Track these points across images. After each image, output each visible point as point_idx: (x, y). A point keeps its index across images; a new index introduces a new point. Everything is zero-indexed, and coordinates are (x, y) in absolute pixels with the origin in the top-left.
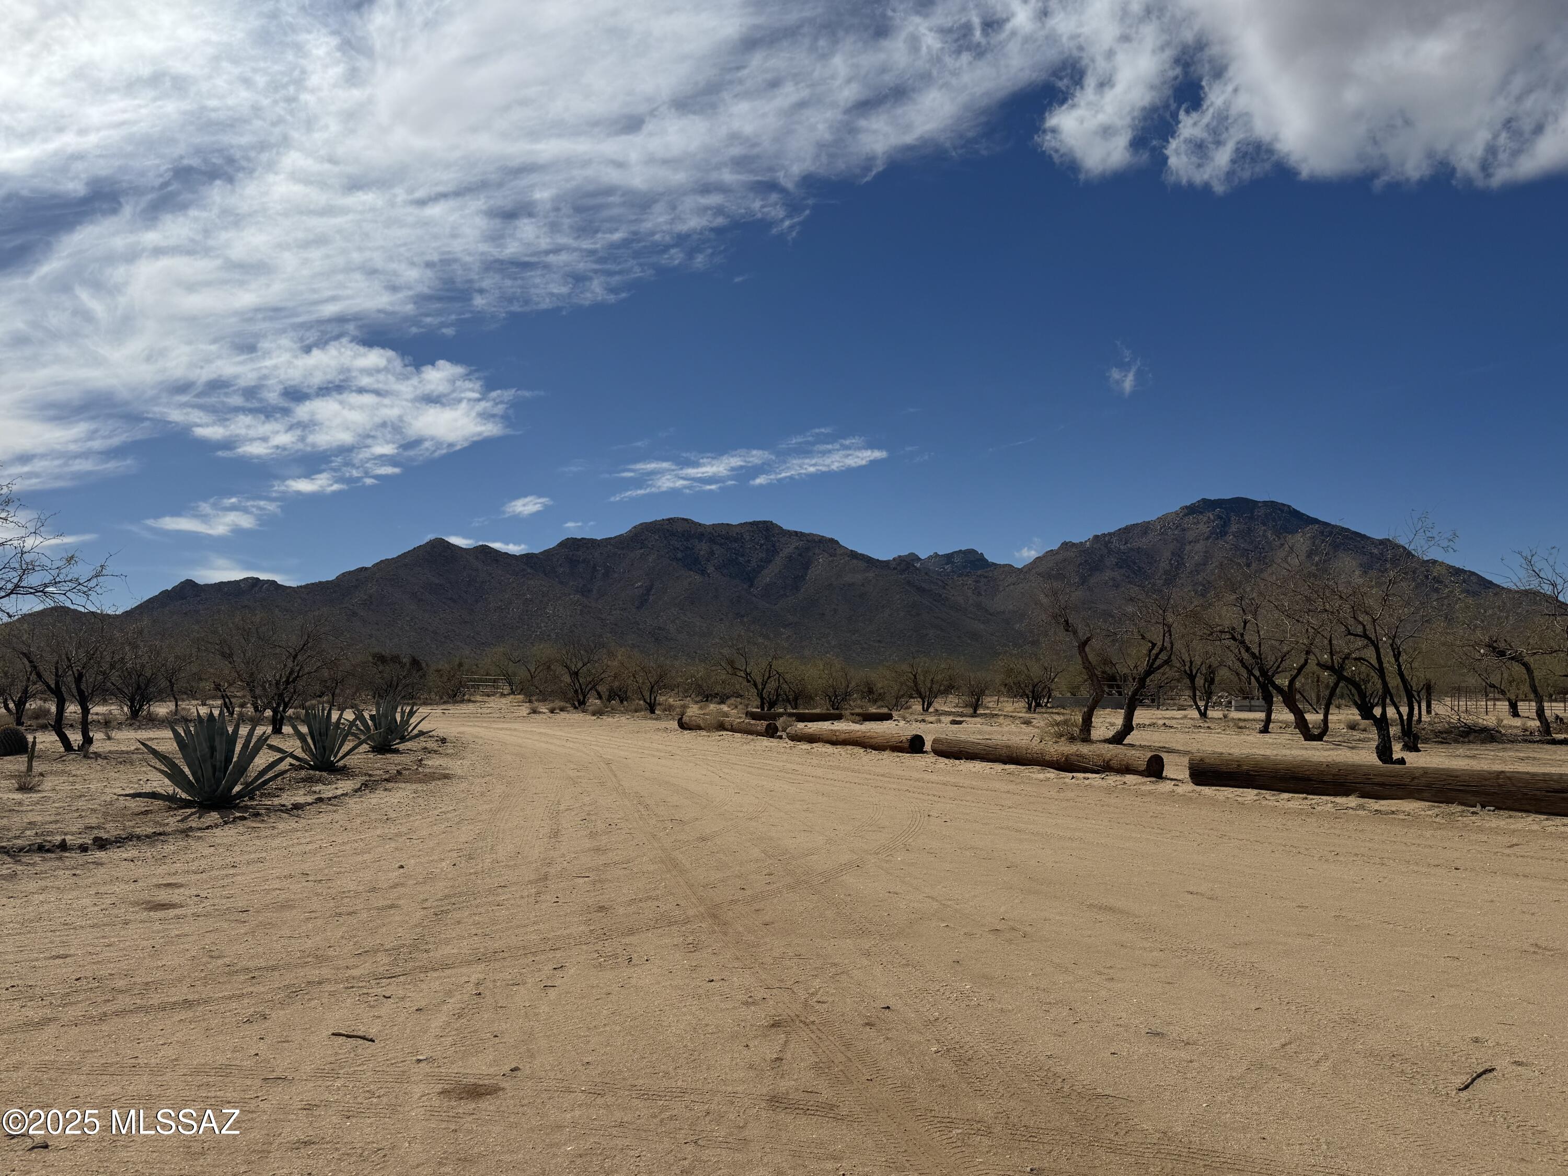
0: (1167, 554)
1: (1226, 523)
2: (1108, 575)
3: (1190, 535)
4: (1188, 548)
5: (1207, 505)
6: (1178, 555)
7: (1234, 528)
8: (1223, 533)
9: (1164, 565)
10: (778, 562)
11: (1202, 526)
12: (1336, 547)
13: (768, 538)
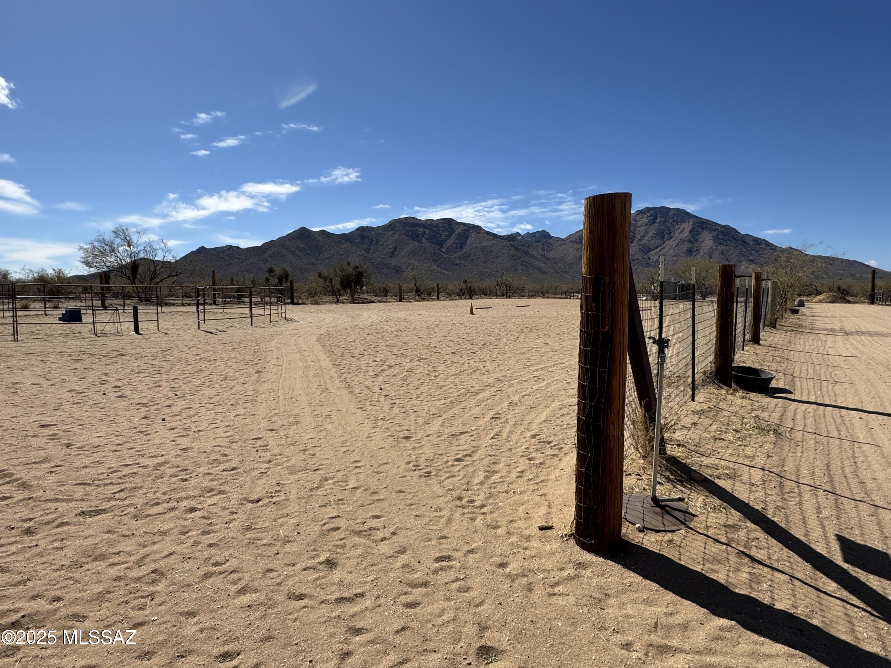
1: (655, 218)
3: (639, 223)
4: (638, 229)
5: (648, 209)
8: (654, 223)
10: (454, 236)
11: (645, 219)
12: (703, 229)
13: (450, 226)
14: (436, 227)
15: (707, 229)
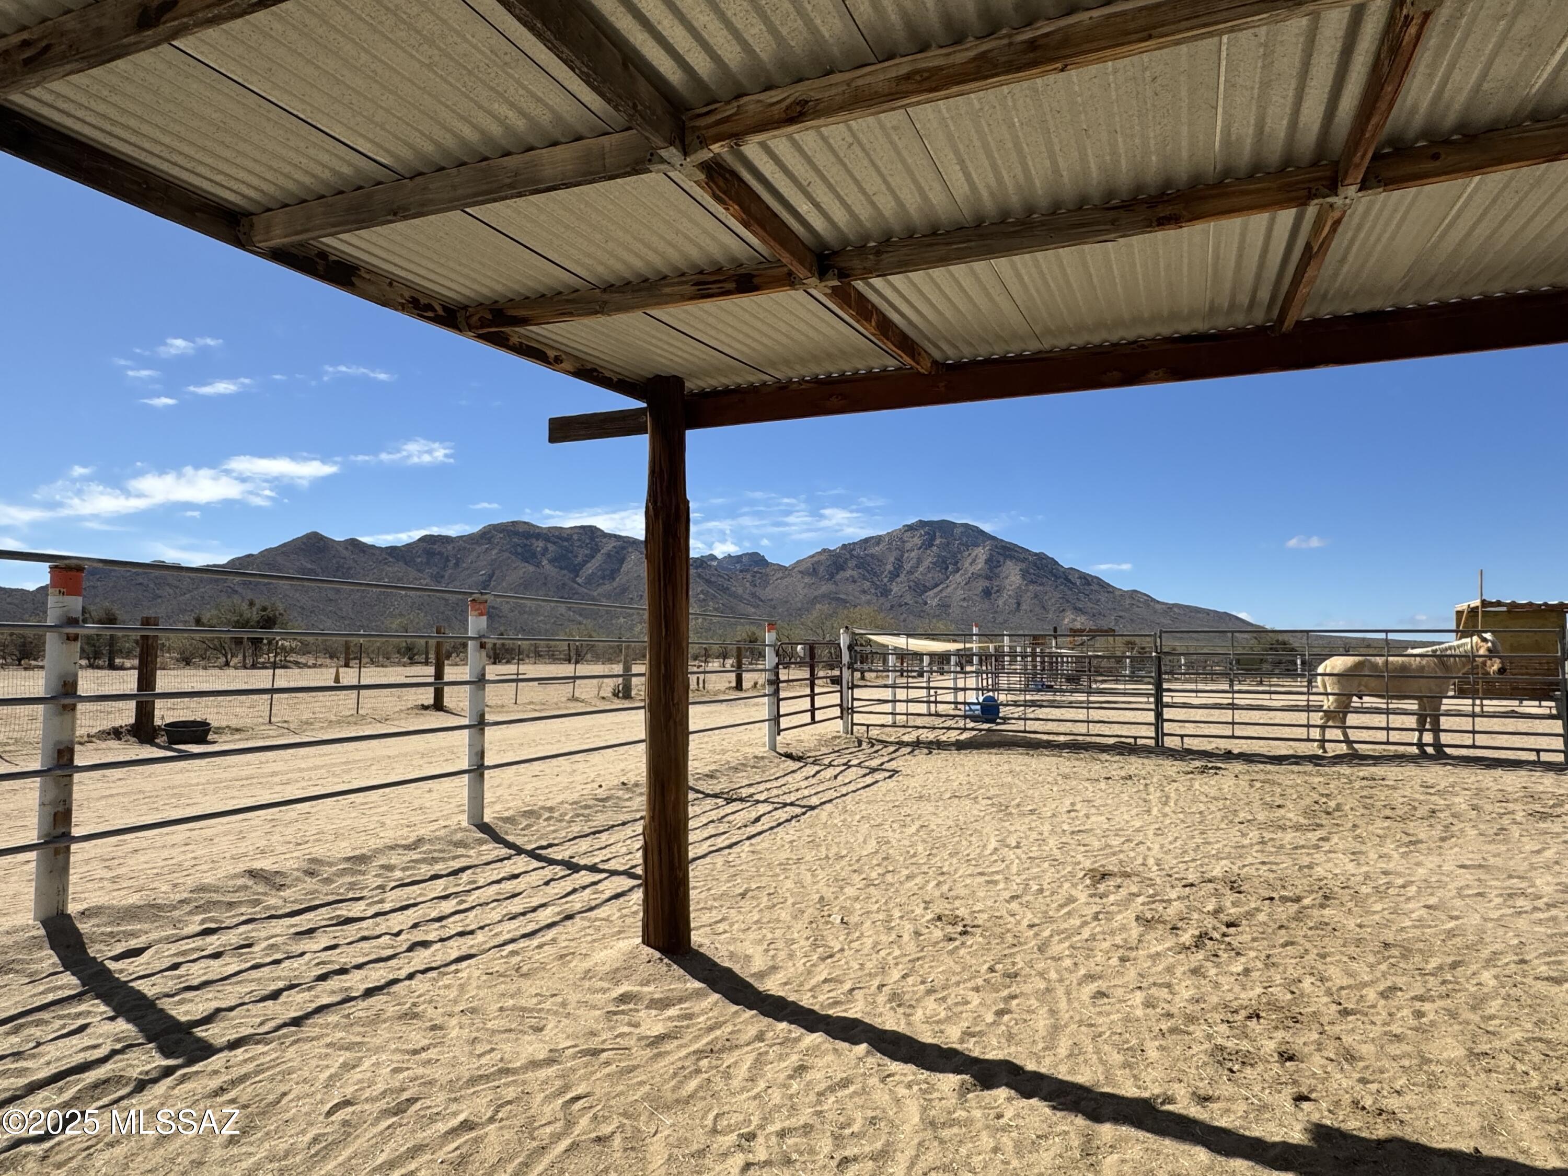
0: (892, 559)
1: (933, 538)
2: (849, 573)
3: (908, 546)
4: (906, 555)
5: (922, 524)
6: (899, 559)
7: (937, 542)
8: (931, 545)
9: (889, 567)
11: (916, 540)
12: (1006, 557)
13: (592, 539)
14: (567, 540)
15: (1012, 557)
